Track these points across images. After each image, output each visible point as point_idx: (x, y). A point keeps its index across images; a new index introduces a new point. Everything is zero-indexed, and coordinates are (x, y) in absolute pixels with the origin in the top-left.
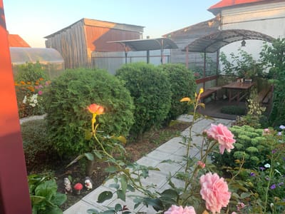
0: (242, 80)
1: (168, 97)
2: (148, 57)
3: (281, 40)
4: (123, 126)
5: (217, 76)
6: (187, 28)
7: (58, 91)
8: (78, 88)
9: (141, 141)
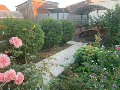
0: (97, 27)
1: (61, 33)
2: (58, 16)
3: (110, 10)
4: (38, 44)
5: (87, 25)
6: (76, 4)
7: (10, 29)
8: (18, 28)
9: (50, 51)
